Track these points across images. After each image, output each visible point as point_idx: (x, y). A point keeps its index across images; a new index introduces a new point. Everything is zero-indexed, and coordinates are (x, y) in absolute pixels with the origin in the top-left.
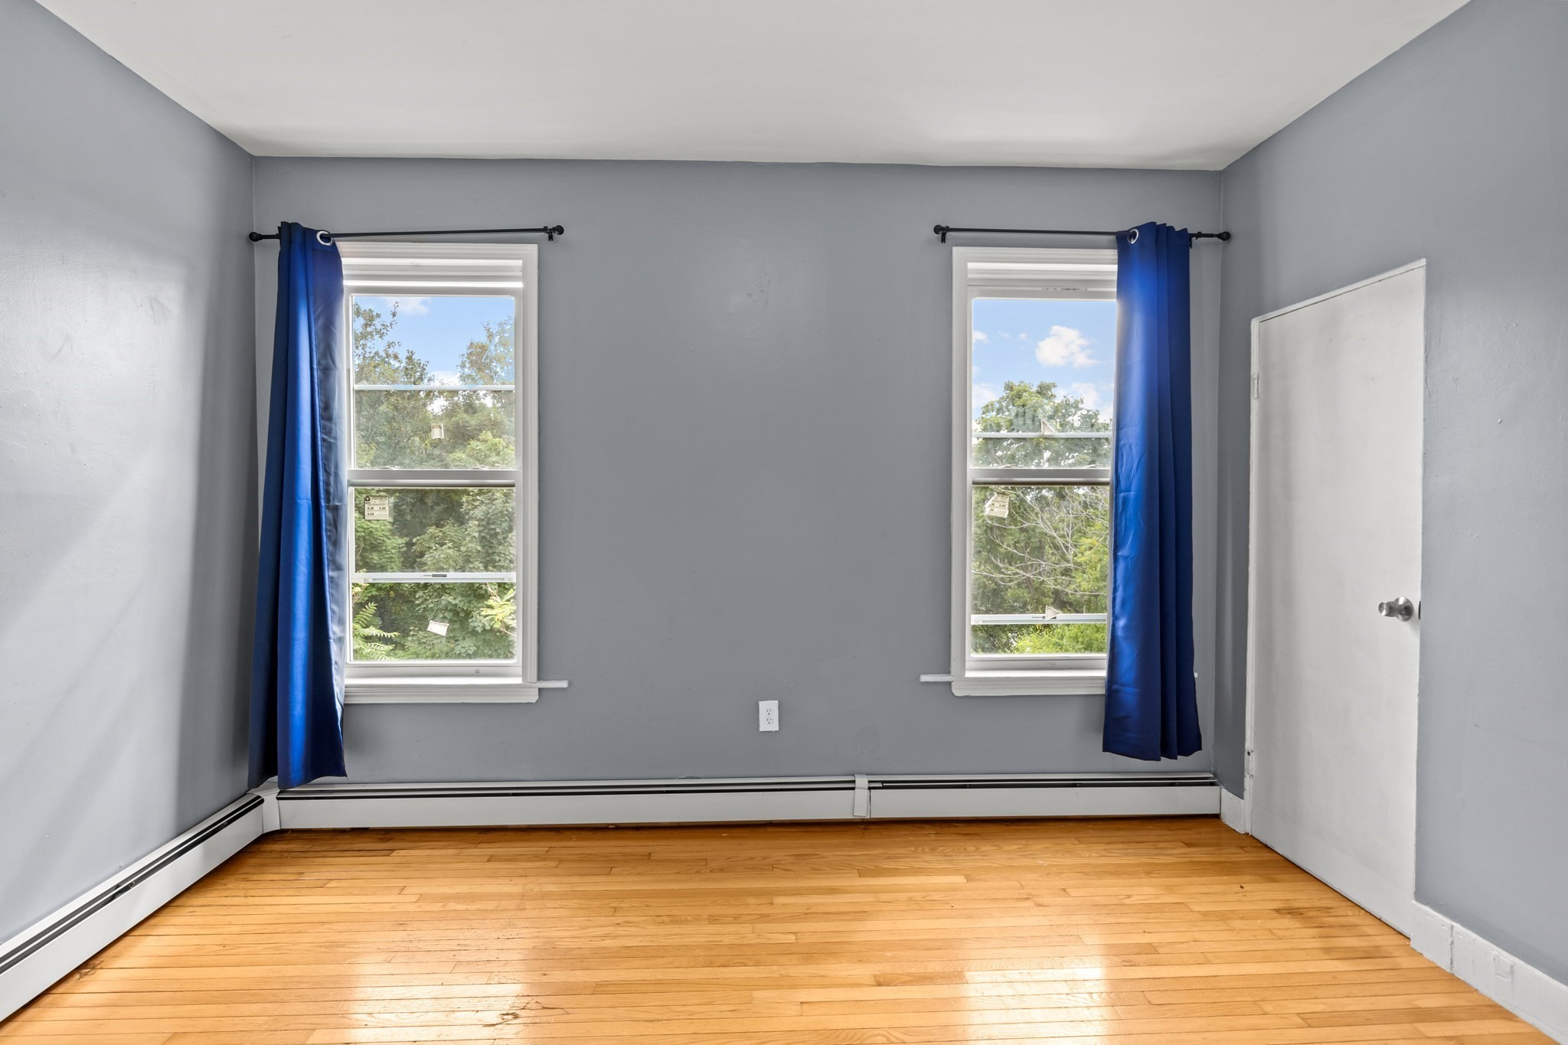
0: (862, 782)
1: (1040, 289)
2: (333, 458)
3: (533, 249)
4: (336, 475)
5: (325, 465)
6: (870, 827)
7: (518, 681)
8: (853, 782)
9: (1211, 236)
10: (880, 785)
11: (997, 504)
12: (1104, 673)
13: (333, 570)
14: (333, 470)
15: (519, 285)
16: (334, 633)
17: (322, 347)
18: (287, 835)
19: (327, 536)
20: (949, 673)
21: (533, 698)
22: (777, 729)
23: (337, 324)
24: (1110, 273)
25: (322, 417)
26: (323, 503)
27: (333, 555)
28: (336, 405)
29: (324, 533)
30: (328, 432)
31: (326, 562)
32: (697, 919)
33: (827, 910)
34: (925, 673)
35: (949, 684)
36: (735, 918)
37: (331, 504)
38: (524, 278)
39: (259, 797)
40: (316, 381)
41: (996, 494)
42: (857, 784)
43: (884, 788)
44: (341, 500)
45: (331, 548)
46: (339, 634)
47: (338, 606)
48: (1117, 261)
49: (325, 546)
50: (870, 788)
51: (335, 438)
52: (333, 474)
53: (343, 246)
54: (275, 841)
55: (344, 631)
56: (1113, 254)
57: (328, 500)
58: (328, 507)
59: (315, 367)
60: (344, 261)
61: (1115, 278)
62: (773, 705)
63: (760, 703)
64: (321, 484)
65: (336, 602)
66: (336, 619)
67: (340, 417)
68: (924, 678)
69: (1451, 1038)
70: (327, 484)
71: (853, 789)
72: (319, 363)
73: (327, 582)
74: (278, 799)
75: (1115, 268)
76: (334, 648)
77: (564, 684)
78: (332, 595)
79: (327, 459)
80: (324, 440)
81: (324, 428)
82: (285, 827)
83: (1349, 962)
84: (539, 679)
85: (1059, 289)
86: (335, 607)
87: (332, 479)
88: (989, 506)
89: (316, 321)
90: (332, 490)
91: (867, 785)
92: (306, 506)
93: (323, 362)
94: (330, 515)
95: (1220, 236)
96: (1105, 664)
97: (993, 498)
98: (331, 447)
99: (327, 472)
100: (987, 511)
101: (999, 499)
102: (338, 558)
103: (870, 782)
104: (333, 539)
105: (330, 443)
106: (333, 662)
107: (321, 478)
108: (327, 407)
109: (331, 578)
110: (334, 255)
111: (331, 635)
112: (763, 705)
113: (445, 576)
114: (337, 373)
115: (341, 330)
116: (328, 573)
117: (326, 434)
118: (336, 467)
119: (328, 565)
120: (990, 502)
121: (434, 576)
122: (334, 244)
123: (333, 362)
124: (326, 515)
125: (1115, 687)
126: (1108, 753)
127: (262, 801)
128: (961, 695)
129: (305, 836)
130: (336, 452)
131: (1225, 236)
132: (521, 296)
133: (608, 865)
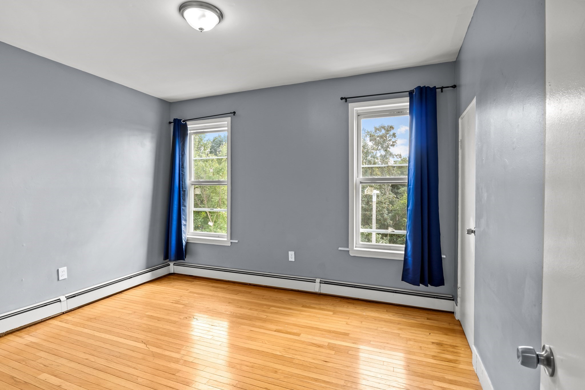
0: (318, 280)
1: (388, 113)
2: (184, 178)
3: (229, 119)
4: (185, 182)
5: (182, 180)
6: (321, 296)
7: (226, 239)
8: (315, 280)
9: (448, 87)
10: (324, 282)
11: (369, 190)
12: (403, 252)
13: (183, 207)
14: (184, 181)
15: (226, 128)
16: (183, 223)
17: (182, 149)
18: (175, 275)
19: (182, 198)
20: (348, 247)
21: (229, 245)
22: (294, 261)
23: (186, 143)
24: (406, 106)
25: (181, 167)
26: (181, 189)
27: (183, 203)
28: (185, 164)
29: (181, 197)
30: (183, 171)
31: (181, 205)
32: (246, 308)
33: (283, 313)
34: (341, 247)
35: (349, 251)
36: (256, 310)
37: (183, 190)
38: (227, 127)
39: (169, 264)
40: (180, 158)
41: (369, 187)
42: (316, 281)
43: (325, 283)
44: (186, 189)
45: (183, 201)
46: (185, 224)
47: (184, 216)
48: (409, 101)
49: (181, 201)
50: (320, 283)
51: (185, 173)
52: (184, 182)
53: (188, 123)
54: (172, 275)
55: (186, 223)
56: (408, 99)
57: (182, 189)
58: (182, 191)
59: (180, 155)
60: (188, 126)
61: (409, 107)
62: (293, 253)
63: (289, 252)
64: (181, 184)
65: (184, 215)
66: (184, 219)
67: (186, 167)
68: (340, 249)
69: (441, 387)
70: (182, 185)
71: (315, 282)
72: (181, 154)
73: (182, 210)
74: (174, 265)
75: (408, 104)
76: (183, 227)
77: (236, 241)
78: (183, 213)
79: (182, 178)
80: (182, 173)
81: (182, 170)
82: (175, 272)
83: (438, 361)
84: (231, 239)
85: (395, 113)
86: (183, 216)
87: (184, 183)
88: (366, 191)
89: (181, 143)
90: (183, 186)
91: (319, 282)
92: (177, 190)
93: (182, 153)
94: (183, 193)
95: (452, 87)
96: (404, 249)
97: (368, 188)
98: (183, 175)
99: (182, 182)
100: (366, 193)
101: (370, 188)
102: (185, 204)
103: (320, 281)
104: (183, 199)
105: (183, 174)
106: (182, 231)
107: (181, 183)
108: (183, 165)
109: (183, 209)
110: (186, 125)
111: (182, 223)
112: (290, 253)
113: (213, 209)
114: (185, 156)
115: (187, 145)
116: (182, 208)
117: (182, 172)
118: (185, 180)
119: (182, 205)
120: (366, 190)
121: (211, 209)
122: (186, 122)
123: (185, 153)
124: (182, 192)
125: (406, 257)
126: (403, 281)
127: (170, 265)
128: (352, 255)
129: (179, 275)
130: (185, 176)
131: (454, 87)
132: (227, 130)
133: (237, 293)
